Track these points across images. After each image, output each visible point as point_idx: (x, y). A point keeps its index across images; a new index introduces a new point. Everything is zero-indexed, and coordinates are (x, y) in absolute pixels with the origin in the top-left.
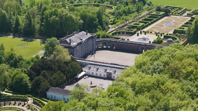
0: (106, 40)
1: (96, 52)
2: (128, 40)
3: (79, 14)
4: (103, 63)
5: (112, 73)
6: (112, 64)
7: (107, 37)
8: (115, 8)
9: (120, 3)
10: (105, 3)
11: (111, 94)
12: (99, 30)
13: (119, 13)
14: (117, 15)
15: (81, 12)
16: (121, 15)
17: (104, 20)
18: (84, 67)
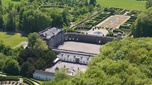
0: (71, 34)
1: (64, 43)
2: (87, 33)
3: (49, 14)
4: (72, 51)
5: (80, 59)
6: (78, 52)
7: (72, 31)
8: (73, 9)
9: (76, 5)
10: (65, 5)
11: (90, 75)
12: (64, 26)
13: (77, 13)
14: (76, 15)
15: (51, 12)
16: (79, 15)
17: (67, 18)
18: (58, 54)
